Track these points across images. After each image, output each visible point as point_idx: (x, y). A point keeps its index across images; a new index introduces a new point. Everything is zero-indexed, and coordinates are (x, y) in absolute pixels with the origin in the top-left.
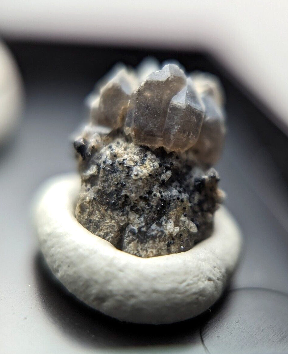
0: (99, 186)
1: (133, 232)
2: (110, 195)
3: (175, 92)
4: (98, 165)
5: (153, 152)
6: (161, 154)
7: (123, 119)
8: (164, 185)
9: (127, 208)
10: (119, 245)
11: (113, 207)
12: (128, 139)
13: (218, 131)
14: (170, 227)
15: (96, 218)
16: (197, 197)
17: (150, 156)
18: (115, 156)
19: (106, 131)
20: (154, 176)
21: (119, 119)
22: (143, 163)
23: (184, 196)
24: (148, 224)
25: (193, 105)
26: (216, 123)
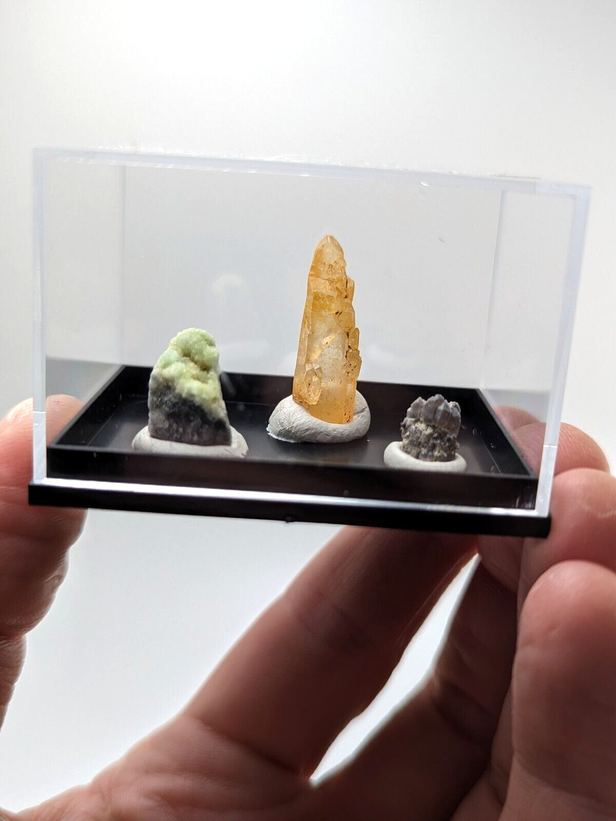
0: (410, 438)
1: (422, 455)
2: (414, 442)
3: (440, 404)
4: (410, 432)
5: (431, 426)
6: (434, 427)
7: (420, 415)
8: (436, 439)
9: (420, 446)
10: (417, 457)
11: (415, 446)
12: (421, 423)
13: (458, 421)
14: (436, 453)
15: (409, 450)
16: (447, 444)
17: (429, 428)
18: (416, 428)
19: (413, 419)
20: (431, 435)
21: (418, 415)
22: (426, 430)
23: (443, 443)
24: (428, 451)
25: (447, 409)
26: (457, 418)
